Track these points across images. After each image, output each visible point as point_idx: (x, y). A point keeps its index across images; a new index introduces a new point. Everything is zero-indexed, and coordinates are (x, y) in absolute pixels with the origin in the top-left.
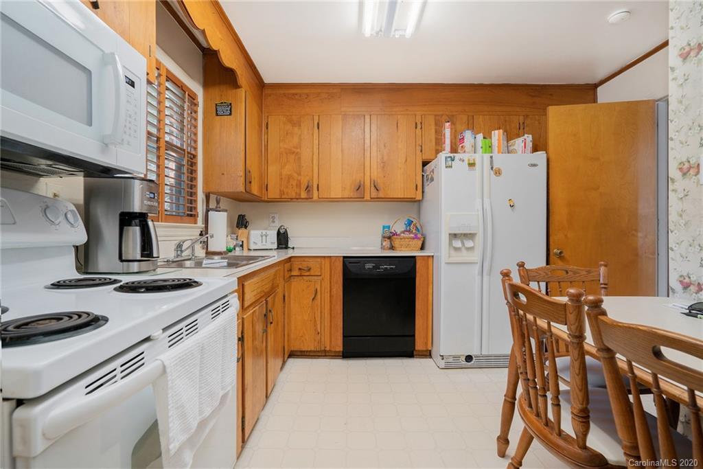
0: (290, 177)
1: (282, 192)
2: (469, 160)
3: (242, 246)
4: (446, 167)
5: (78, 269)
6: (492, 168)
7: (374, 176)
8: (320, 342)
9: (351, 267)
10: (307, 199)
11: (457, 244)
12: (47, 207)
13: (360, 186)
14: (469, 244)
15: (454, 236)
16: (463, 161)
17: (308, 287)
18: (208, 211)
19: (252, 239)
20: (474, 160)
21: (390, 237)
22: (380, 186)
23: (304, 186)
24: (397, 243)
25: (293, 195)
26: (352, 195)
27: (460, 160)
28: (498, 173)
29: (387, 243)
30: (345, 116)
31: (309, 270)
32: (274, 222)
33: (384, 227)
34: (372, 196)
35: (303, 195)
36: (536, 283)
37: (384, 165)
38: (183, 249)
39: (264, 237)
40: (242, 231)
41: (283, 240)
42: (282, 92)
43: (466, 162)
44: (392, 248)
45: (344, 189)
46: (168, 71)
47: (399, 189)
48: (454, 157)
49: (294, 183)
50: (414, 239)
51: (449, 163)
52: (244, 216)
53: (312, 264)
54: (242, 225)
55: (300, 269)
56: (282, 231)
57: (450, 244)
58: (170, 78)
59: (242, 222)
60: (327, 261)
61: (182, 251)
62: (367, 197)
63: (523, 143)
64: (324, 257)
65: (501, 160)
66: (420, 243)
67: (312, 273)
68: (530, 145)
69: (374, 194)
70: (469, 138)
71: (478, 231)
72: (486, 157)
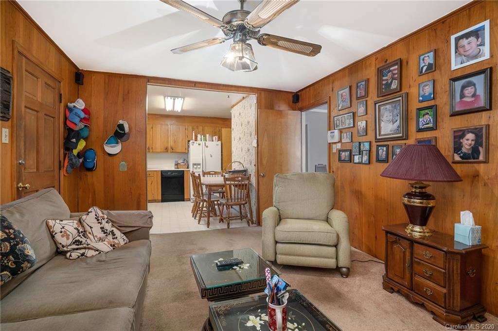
4: (191, 145)
6: (205, 146)
7: (171, 145)
8: (154, 197)
9: (164, 174)
11: (195, 166)
13: (167, 148)
14: (199, 166)
15: (195, 164)
20: (199, 143)
21: (177, 165)
22: (173, 148)
24: (179, 166)
26: (164, 151)
28: (207, 147)
29: (176, 167)
30: (162, 124)
33: (176, 161)
37: (175, 142)
43: (197, 144)
44: (178, 168)
45: (161, 149)
47: (180, 149)
48: (194, 142)
50: (185, 165)
51: (193, 144)
53: (150, 173)
57: (193, 167)
60: (156, 172)
62: (169, 151)
63: (215, 138)
65: (208, 143)
66: (187, 166)
68: (217, 139)
69: (172, 151)
70: (199, 136)
71: (202, 163)
72: (204, 142)
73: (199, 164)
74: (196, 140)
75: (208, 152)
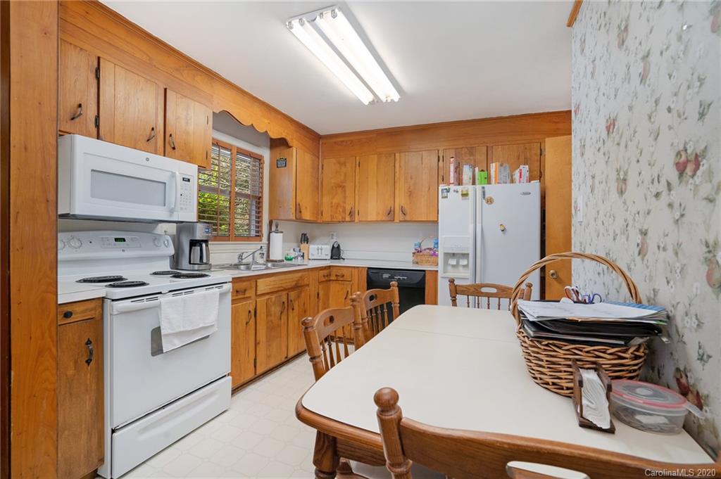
0: (338, 205)
1: (332, 217)
2: (462, 191)
3: (303, 256)
4: (443, 198)
5: (171, 268)
6: (484, 198)
7: (402, 204)
9: (373, 276)
10: (350, 221)
11: (453, 262)
12: (156, 239)
13: (390, 211)
14: (464, 262)
15: (447, 255)
16: (457, 192)
17: (342, 289)
18: (270, 233)
19: (311, 251)
20: (467, 191)
22: (407, 211)
23: (348, 213)
24: (419, 259)
25: (340, 218)
26: (384, 219)
27: (454, 191)
28: (490, 201)
30: (379, 155)
31: (343, 276)
32: (332, 238)
33: (416, 245)
34: (401, 220)
35: (348, 219)
36: (466, 296)
38: (243, 257)
39: (320, 251)
40: (304, 245)
41: (336, 253)
42: (334, 140)
43: (460, 193)
45: (378, 214)
46: (238, 148)
47: (423, 213)
48: (449, 189)
49: (341, 210)
50: (432, 255)
51: (445, 194)
52: (305, 235)
53: (345, 272)
54: (304, 240)
55: (336, 275)
56: (336, 246)
57: (445, 261)
58: (241, 152)
59: (305, 239)
60: (356, 270)
61: (242, 259)
62: (397, 220)
63: (520, 171)
64: (354, 267)
65: (493, 189)
67: (345, 278)
68: (526, 174)
69: (402, 217)
70: (467, 172)
71: (471, 253)
72: (478, 187)
73: (465, 256)
74: (459, 182)
75: (492, 217)
